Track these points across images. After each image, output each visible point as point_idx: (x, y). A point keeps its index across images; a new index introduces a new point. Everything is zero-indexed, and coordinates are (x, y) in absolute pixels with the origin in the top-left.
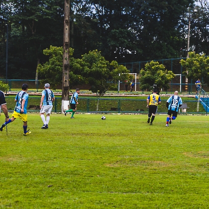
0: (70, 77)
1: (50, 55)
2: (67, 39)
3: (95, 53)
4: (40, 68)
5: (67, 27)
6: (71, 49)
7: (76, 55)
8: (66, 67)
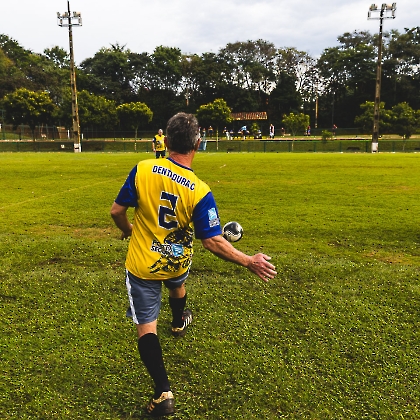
0: (380, 124)
1: (366, 108)
2: (377, 95)
3: (403, 105)
4: (358, 119)
5: (378, 85)
6: (383, 103)
7: (387, 107)
8: (376, 117)
